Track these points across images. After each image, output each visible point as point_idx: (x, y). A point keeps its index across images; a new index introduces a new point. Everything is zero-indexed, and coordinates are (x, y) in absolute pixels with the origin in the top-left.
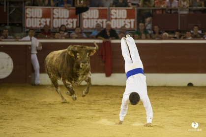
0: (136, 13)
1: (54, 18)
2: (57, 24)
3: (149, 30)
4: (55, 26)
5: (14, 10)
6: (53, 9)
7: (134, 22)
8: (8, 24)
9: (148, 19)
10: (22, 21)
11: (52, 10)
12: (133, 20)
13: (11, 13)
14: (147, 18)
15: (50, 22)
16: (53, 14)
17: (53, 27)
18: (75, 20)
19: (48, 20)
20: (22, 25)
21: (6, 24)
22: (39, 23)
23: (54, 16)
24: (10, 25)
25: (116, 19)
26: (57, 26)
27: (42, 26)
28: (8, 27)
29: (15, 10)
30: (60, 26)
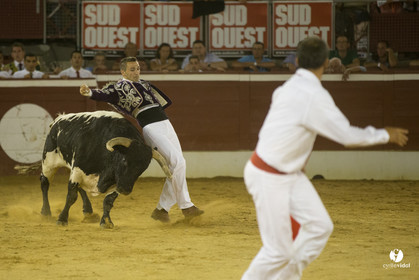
0: (333, 12)
1: (146, 26)
2: (153, 39)
3: (364, 50)
4: (148, 45)
5: (57, 8)
6: (145, 5)
7: (329, 33)
8: (45, 41)
9: (361, 26)
10: (76, 33)
11: (142, 8)
12: (325, 30)
13: (51, 15)
14: (358, 22)
15: (138, 34)
16: (146, 17)
17: (145, 47)
18: (193, 30)
19: (134, 31)
20: (76, 43)
21: (40, 41)
22: (115, 37)
23: (148, 22)
24: (49, 42)
25: (287, 26)
26: (153, 45)
27: (121, 45)
28: (45, 48)
29: (61, 8)
30: (159, 44)
